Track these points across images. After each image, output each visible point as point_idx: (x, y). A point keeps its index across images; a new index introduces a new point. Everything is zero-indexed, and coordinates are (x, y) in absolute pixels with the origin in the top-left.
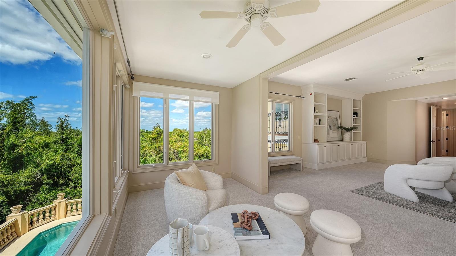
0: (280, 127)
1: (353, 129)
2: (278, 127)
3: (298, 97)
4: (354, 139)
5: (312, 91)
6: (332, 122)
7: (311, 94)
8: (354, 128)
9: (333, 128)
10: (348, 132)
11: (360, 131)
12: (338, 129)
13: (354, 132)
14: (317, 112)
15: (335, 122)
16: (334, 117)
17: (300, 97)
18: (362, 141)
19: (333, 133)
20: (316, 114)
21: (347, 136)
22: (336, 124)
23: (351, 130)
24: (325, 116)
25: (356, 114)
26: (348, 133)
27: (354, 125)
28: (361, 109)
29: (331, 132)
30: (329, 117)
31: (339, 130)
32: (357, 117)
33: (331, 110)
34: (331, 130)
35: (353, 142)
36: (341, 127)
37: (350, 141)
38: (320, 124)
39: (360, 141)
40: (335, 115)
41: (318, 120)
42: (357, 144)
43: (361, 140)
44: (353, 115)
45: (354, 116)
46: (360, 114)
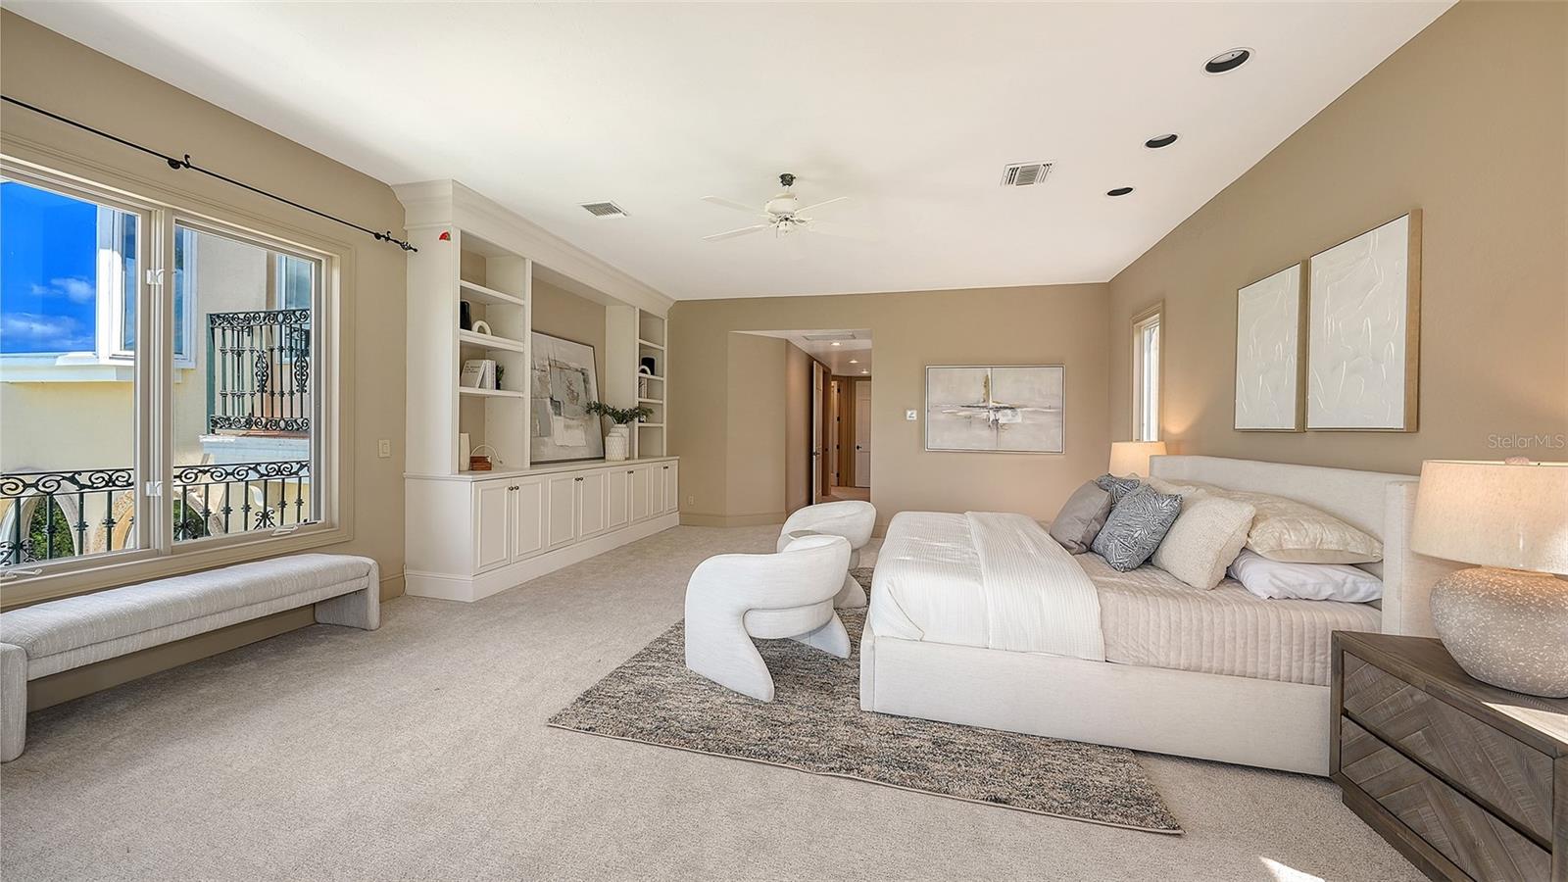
0: (302, 391)
1: (638, 415)
2: (292, 393)
3: (378, 236)
4: (642, 451)
5: (452, 220)
6: (564, 386)
7: (445, 236)
8: (642, 412)
9: (567, 407)
10: (623, 425)
11: (662, 422)
12: (588, 412)
13: (641, 424)
14: (481, 330)
15: (579, 387)
16: (574, 365)
17: (388, 239)
18: (668, 456)
19: (567, 427)
20: (473, 337)
21: (619, 439)
22: (582, 395)
23: (632, 419)
24: (522, 353)
25: (648, 363)
26: (621, 430)
27: (641, 400)
28: (665, 348)
29: (558, 423)
30: (553, 364)
31: (591, 418)
32: (652, 373)
33: (551, 332)
34: (560, 415)
35: (641, 461)
36: (600, 409)
37: (626, 459)
38: (498, 387)
39: (662, 456)
40: (576, 356)
41: (487, 367)
42: (648, 470)
43: (665, 454)
44: (637, 369)
45: (643, 371)
46: (663, 363)
